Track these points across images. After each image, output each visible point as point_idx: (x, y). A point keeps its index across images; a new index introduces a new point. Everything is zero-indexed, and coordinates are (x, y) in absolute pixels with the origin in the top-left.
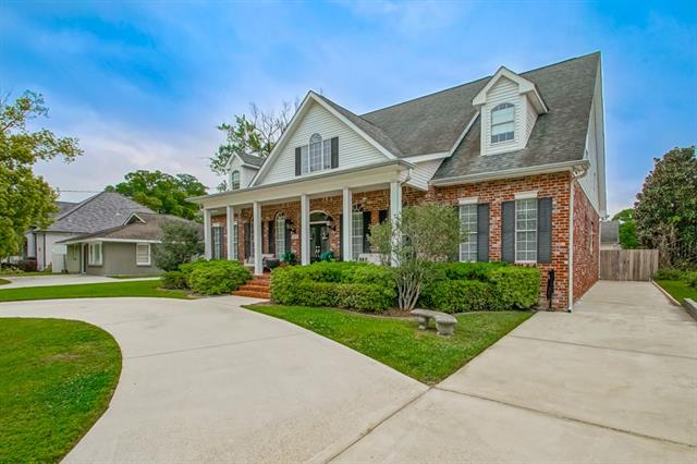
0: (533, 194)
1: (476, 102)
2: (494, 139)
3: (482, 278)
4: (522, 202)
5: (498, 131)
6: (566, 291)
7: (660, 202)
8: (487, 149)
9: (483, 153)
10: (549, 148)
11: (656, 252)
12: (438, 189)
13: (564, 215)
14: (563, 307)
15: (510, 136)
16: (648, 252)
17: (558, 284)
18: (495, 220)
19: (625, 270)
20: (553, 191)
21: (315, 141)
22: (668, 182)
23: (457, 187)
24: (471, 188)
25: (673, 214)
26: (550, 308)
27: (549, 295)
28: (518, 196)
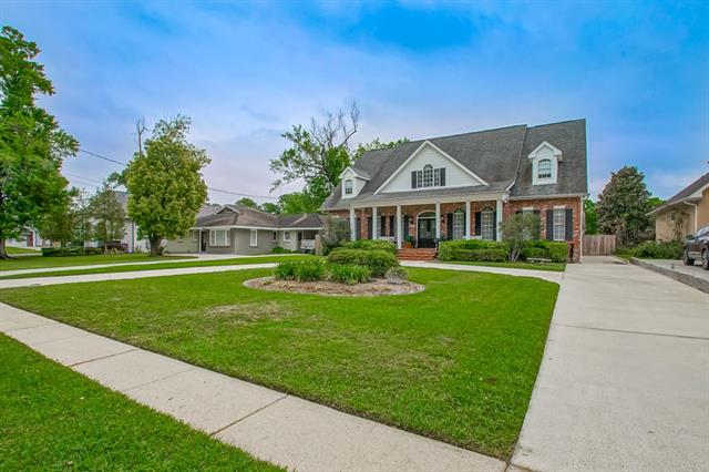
0: (563, 207)
1: (530, 156)
2: (540, 176)
3: (542, 247)
4: (557, 210)
5: (542, 173)
6: (579, 253)
7: (615, 202)
8: (536, 181)
9: (534, 183)
10: (570, 184)
11: (614, 237)
12: (511, 202)
13: (578, 220)
14: (578, 261)
15: (549, 176)
16: (609, 236)
17: (575, 250)
18: (544, 219)
19: (596, 248)
20: (573, 206)
21: (428, 169)
22: (621, 190)
23: (521, 201)
24: (529, 202)
25: (624, 212)
26: (572, 262)
27: (571, 256)
28: (555, 207)
